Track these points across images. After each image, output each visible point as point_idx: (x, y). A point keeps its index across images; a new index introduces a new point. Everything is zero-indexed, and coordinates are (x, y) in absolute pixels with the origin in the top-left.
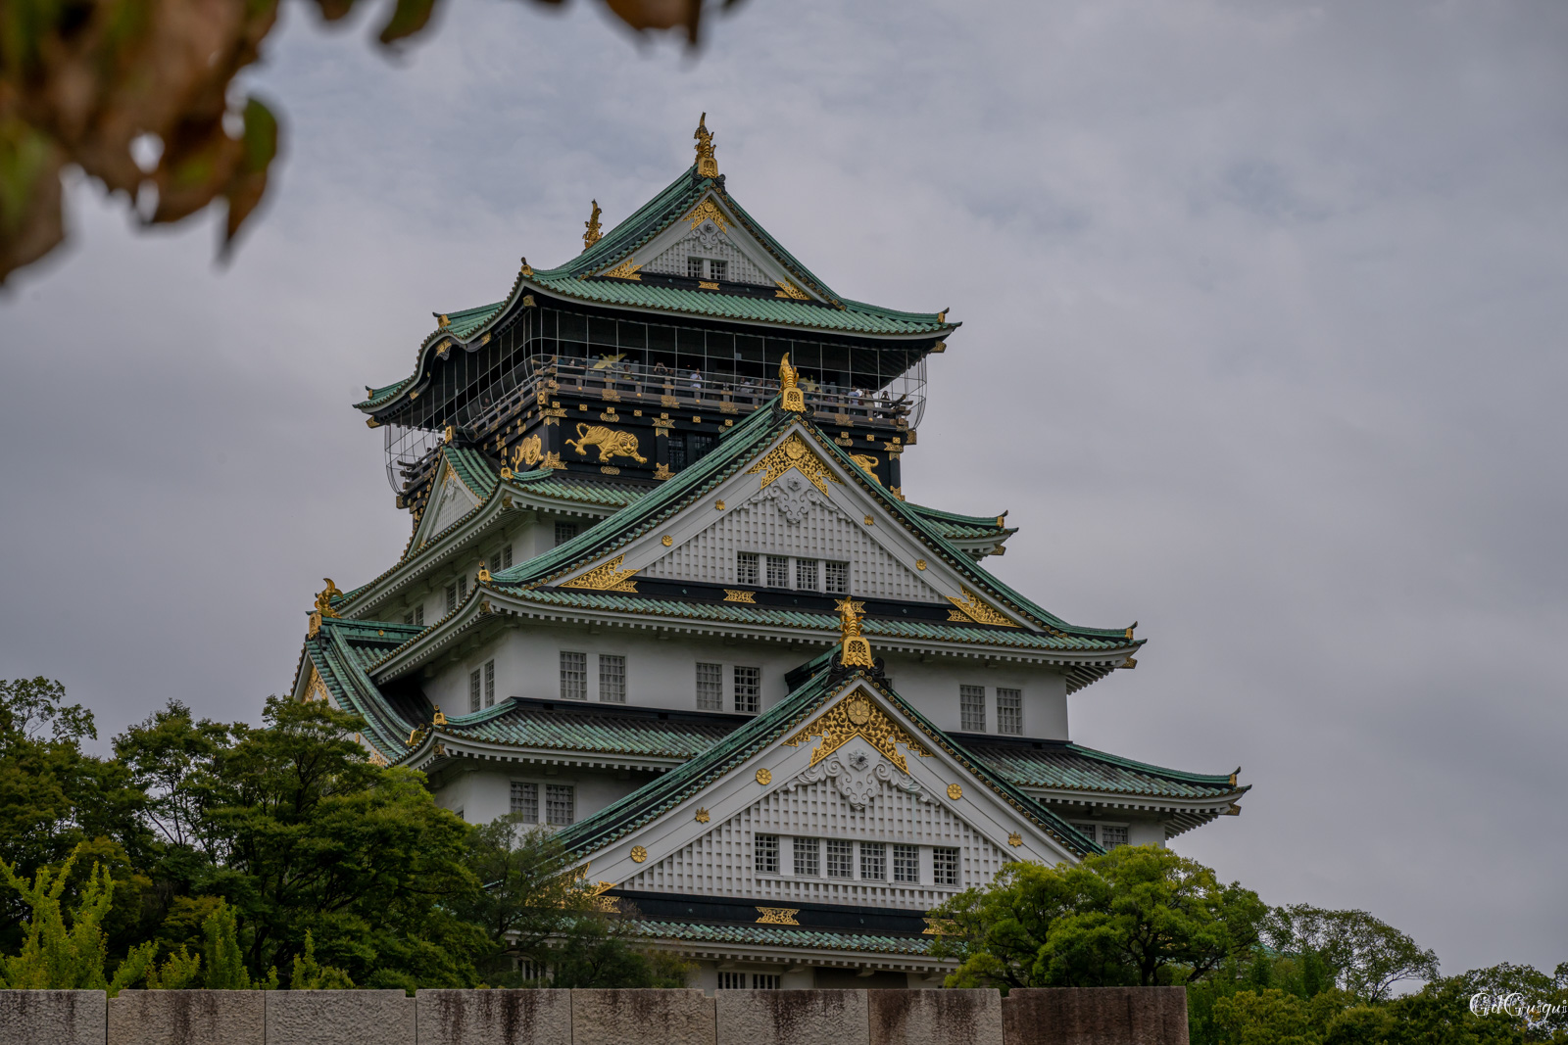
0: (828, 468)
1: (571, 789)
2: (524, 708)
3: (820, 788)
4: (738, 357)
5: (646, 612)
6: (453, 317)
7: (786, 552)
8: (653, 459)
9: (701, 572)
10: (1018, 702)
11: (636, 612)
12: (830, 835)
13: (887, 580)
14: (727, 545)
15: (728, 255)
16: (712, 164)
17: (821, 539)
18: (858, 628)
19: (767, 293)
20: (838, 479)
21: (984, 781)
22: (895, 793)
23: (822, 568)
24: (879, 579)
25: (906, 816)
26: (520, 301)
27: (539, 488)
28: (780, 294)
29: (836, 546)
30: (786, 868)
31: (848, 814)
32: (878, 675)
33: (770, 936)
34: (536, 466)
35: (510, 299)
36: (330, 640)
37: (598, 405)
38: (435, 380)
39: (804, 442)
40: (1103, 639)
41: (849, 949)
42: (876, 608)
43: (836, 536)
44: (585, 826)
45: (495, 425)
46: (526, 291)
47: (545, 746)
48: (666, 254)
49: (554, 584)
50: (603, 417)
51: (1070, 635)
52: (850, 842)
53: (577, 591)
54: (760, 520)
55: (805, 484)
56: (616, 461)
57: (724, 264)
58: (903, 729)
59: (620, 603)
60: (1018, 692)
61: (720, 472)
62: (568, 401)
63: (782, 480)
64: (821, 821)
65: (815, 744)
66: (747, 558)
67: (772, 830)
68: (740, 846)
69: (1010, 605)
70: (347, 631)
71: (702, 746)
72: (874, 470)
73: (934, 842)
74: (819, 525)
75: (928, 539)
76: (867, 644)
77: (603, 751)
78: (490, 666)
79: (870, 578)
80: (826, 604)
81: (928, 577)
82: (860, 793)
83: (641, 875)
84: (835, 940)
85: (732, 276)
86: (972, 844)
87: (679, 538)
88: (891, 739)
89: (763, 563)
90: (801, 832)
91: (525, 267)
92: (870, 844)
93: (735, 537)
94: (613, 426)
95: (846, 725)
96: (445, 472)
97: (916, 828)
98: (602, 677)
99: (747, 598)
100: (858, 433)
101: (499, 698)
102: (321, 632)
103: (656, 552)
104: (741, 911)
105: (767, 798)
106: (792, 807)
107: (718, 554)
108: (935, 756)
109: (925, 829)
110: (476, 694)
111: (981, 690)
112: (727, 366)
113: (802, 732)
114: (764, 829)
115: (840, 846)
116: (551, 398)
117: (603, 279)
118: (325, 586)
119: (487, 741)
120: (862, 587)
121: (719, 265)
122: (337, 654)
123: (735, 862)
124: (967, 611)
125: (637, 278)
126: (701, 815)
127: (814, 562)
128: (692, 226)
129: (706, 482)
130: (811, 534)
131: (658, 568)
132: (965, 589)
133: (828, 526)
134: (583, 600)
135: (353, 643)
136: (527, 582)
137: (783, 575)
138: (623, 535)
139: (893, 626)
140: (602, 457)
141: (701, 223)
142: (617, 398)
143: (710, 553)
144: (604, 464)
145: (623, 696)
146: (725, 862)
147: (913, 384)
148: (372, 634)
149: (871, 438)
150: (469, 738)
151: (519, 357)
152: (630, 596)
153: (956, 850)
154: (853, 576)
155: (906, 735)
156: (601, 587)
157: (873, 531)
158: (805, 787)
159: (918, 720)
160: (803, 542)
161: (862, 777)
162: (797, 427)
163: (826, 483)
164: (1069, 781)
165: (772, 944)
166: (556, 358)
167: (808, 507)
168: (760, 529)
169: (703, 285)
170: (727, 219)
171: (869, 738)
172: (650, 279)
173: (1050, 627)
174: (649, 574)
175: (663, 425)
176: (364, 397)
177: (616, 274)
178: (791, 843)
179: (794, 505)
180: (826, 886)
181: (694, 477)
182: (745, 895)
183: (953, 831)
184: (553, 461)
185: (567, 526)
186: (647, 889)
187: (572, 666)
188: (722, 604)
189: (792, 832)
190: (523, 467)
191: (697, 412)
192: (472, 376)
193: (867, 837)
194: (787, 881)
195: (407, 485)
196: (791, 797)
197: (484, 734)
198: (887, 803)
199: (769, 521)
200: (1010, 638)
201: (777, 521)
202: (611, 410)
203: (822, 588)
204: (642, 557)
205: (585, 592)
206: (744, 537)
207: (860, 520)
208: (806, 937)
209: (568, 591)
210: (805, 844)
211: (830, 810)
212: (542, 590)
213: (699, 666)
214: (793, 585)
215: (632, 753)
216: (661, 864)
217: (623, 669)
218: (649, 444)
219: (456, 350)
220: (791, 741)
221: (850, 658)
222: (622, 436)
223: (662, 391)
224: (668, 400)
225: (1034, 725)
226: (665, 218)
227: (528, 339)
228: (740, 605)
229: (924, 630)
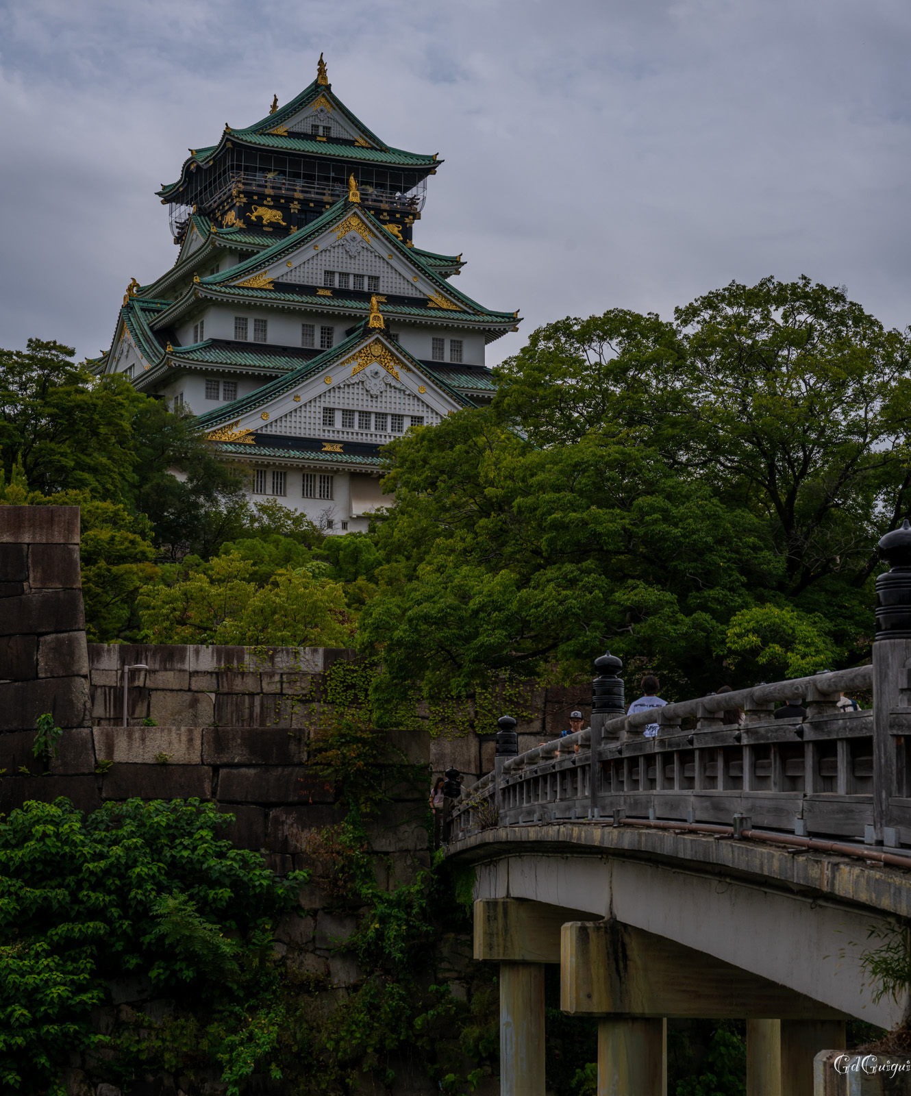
0: (370, 230)
1: (236, 384)
2: (216, 344)
3: (356, 386)
4: (332, 174)
5: (275, 299)
6: (198, 151)
7: (348, 271)
8: (289, 224)
9: (306, 279)
10: (461, 347)
11: (271, 298)
12: (360, 409)
13: (398, 286)
14: (319, 267)
15: (332, 124)
16: (325, 78)
17: (366, 265)
18: (378, 309)
19: (350, 143)
20: (376, 236)
21: (436, 384)
22: (393, 390)
23: (366, 279)
24: (394, 286)
25: (398, 401)
26: (225, 145)
27: (229, 237)
28: (357, 144)
29: (373, 269)
30: (338, 424)
31: (369, 399)
32: (386, 332)
33: (328, 457)
34: (232, 226)
35: (221, 143)
36: (132, 308)
37: (263, 197)
38: (190, 182)
39: (359, 217)
40: (503, 317)
41: (365, 464)
42: (393, 300)
43: (374, 264)
44: (239, 402)
45: (215, 205)
46: (228, 140)
47: (221, 363)
48: (300, 123)
49: (232, 284)
50: (265, 202)
51: (487, 315)
52: (370, 413)
53: (244, 288)
54: (336, 255)
55: (359, 238)
56: (271, 224)
57: (330, 128)
58: (398, 359)
59: (263, 294)
60: (461, 342)
61: (317, 231)
62: (248, 194)
63: (348, 236)
64: (356, 402)
65: (354, 365)
66: (329, 273)
67: (332, 406)
68: (316, 412)
69: (458, 299)
70: (141, 304)
71: (299, 364)
72: (399, 231)
73: (411, 413)
74: (365, 258)
75: (419, 266)
76: (381, 317)
77: (250, 366)
78: (202, 323)
79: (390, 285)
80: (365, 297)
81: (418, 285)
82: (375, 389)
83: (266, 426)
84: (359, 459)
85: (333, 134)
86: (430, 415)
87: (295, 263)
88: (392, 364)
89: (337, 276)
90: (346, 407)
91: (228, 128)
92: (380, 414)
93: (323, 263)
94: (270, 207)
95: (370, 357)
96: (192, 228)
97: (403, 407)
98: (255, 330)
99: (328, 293)
100: (392, 213)
101: (205, 339)
102: (128, 304)
103: (284, 269)
104: (314, 444)
105: (330, 391)
106: (342, 395)
107: (315, 271)
108: (414, 372)
109: (407, 407)
110: (196, 336)
111: (443, 340)
112: (327, 179)
113: (348, 359)
114: (327, 405)
115: (365, 414)
116: (239, 192)
117: (268, 134)
118: (131, 282)
119: (193, 360)
120: (386, 289)
121: (327, 129)
122: (135, 316)
123: (312, 421)
124: (437, 302)
125: (286, 134)
126: (297, 398)
127: (362, 276)
128: (314, 109)
129: (309, 236)
130: (361, 262)
131: (285, 277)
132: (437, 291)
133: (370, 259)
134: (246, 292)
135: (143, 310)
136: (219, 283)
137: (347, 282)
138: (268, 261)
139: (399, 309)
140: (264, 222)
141: (319, 108)
142: (272, 193)
143: (310, 271)
144: (265, 226)
145: (265, 340)
146: (308, 420)
147: (421, 190)
148: (154, 305)
149: (398, 216)
150: (184, 358)
151: (225, 172)
152: (270, 291)
153: (422, 418)
154: (381, 284)
155: (400, 362)
156: (256, 286)
157: (392, 262)
158: (349, 386)
159: (406, 355)
160: (357, 267)
161: (377, 381)
162: (356, 210)
163: (369, 238)
164: (480, 385)
165: (327, 461)
166: (242, 173)
167: (360, 249)
168: (336, 260)
169: (319, 139)
170: (332, 106)
171: (381, 363)
172: (292, 135)
173: (477, 310)
174: (280, 281)
175: (295, 207)
176: (160, 189)
177: (275, 132)
178: (341, 412)
179: (353, 248)
180: (357, 434)
181: (304, 233)
182: (317, 437)
183: (421, 409)
184: (240, 224)
185: (244, 255)
186: (269, 433)
187: (241, 325)
188: (316, 296)
189: (341, 407)
190: (227, 226)
191: (312, 201)
192: (206, 181)
193: (378, 410)
194: (338, 430)
195: (179, 233)
196: (342, 391)
197: (192, 356)
198: (389, 394)
199: (340, 256)
200: (457, 315)
201: (345, 256)
202: (269, 199)
203: (366, 289)
204: (277, 272)
205: (248, 288)
206: (328, 263)
207: (386, 256)
208: (345, 458)
209: (239, 288)
210: (348, 413)
211: (360, 397)
212: (226, 287)
213: (303, 325)
214: (351, 287)
215: (264, 367)
216: (276, 421)
217: (265, 326)
218: (287, 216)
219: (198, 167)
220: (342, 363)
221: (373, 324)
222: (274, 212)
223: (295, 190)
224: (298, 195)
225: (468, 358)
226: (301, 105)
227: (229, 163)
228: (324, 297)
229: (415, 311)
